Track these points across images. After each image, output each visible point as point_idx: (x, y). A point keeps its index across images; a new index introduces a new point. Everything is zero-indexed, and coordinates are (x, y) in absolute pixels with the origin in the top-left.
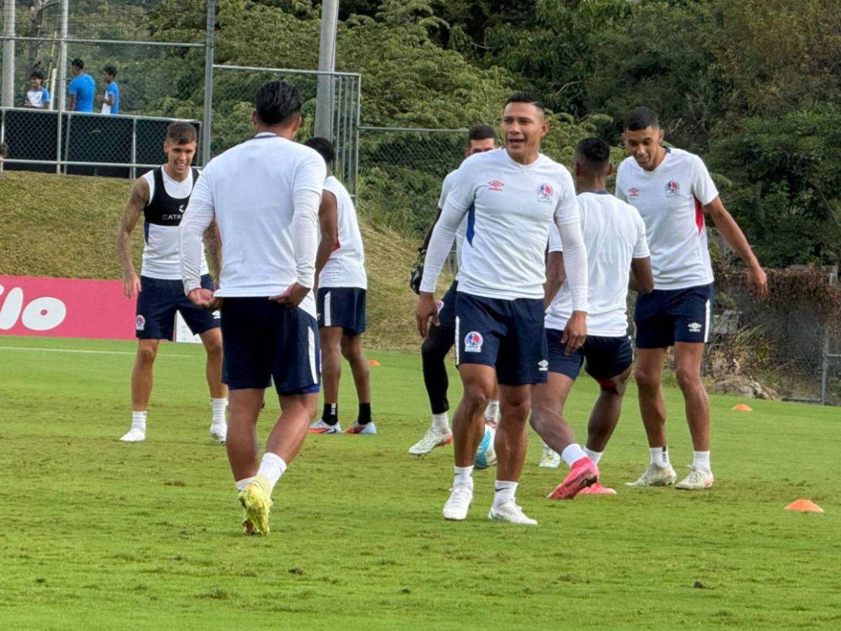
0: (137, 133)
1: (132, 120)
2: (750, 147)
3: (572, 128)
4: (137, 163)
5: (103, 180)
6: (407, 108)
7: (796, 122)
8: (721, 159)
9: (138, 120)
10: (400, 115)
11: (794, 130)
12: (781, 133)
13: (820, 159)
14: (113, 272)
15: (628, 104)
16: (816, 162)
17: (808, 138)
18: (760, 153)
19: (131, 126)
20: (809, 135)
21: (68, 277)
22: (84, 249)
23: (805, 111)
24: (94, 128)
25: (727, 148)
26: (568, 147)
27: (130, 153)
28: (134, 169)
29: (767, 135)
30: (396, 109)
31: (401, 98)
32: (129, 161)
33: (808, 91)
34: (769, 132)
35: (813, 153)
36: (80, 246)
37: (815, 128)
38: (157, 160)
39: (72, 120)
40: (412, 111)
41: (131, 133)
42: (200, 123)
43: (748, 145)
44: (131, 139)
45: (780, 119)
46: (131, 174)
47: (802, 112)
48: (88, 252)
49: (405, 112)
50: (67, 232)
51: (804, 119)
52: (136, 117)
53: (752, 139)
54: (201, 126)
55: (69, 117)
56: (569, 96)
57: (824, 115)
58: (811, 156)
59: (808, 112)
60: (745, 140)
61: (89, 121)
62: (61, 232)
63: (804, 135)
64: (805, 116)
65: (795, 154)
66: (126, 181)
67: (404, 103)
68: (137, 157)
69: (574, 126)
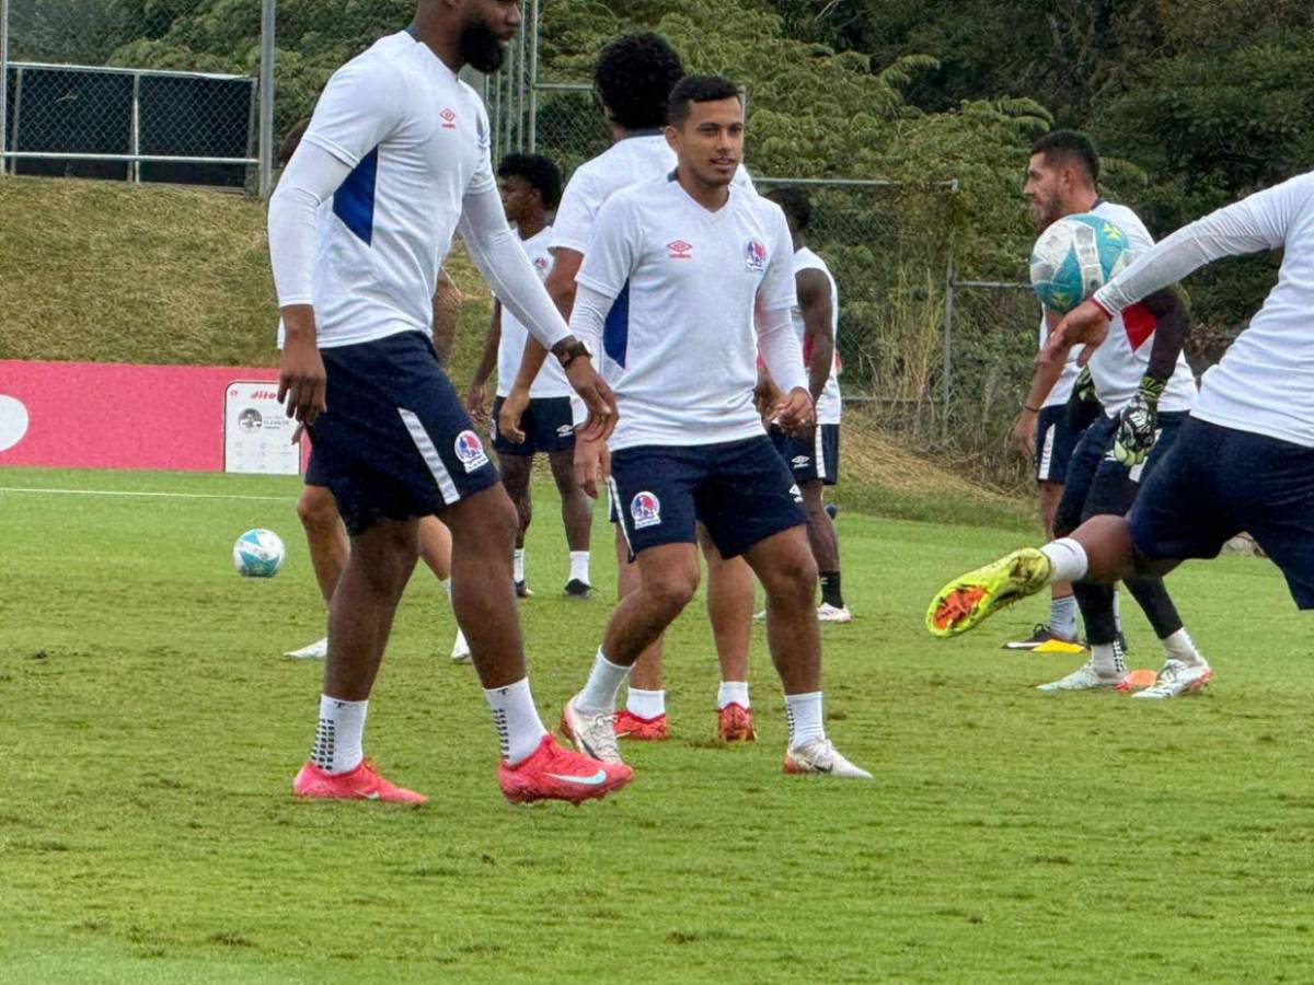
0: (141, 100)
1: (132, 77)
2: (1172, 110)
3: (867, 80)
4: (142, 153)
5: (83, 185)
6: (574, 47)
7: (1254, 66)
8: (1121, 133)
9: (142, 77)
10: (561, 59)
11: (1249, 81)
12: (1226, 85)
13: (1296, 130)
14: (105, 348)
15: (948, 36)
16: (1289, 137)
17: (1274, 93)
18: (1188, 121)
19: (131, 87)
20: (1277, 88)
21: (25, 358)
22: (52, 307)
23: (1268, 46)
24: (65, 92)
25: (1129, 114)
26: (861, 114)
27: (129, 135)
28: (137, 164)
29: (1200, 89)
30: (554, 48)
31: (563, 29)
32: (127, 150)
33: (1272, 8)
34: (1203, 82)
35: (1284, 120)
36: (46, 303)
37: (1288, 76)
38: (178, 148)
39: (25, 78)
40: (585, 52)
41: (131, 99)
42: (255, 80)
43: (1167, 106)
44: (130, 112)
45: (1222, 60)
46: (130, 173)
47: (1262, 47)
48: (60, 312)
49: (570, 53)
50: (21, 278)
51: (1266, 58)
52: (139, 72)
53: (1175, 95)
54: (254, 86)
55: (20, 72)
56: (836, 22)
57: (1304, 52)
58: (1281, 125)
59: (1274, 46)
60: (1163, 97)
61: (56, 79)
62: (11, 279)
63: (1268, 89)
64: (1270, 54)
65: (1253, 122)
66: (122, 185)
67: (570, 37)
68: (142, 142)
69: (871, 77)
